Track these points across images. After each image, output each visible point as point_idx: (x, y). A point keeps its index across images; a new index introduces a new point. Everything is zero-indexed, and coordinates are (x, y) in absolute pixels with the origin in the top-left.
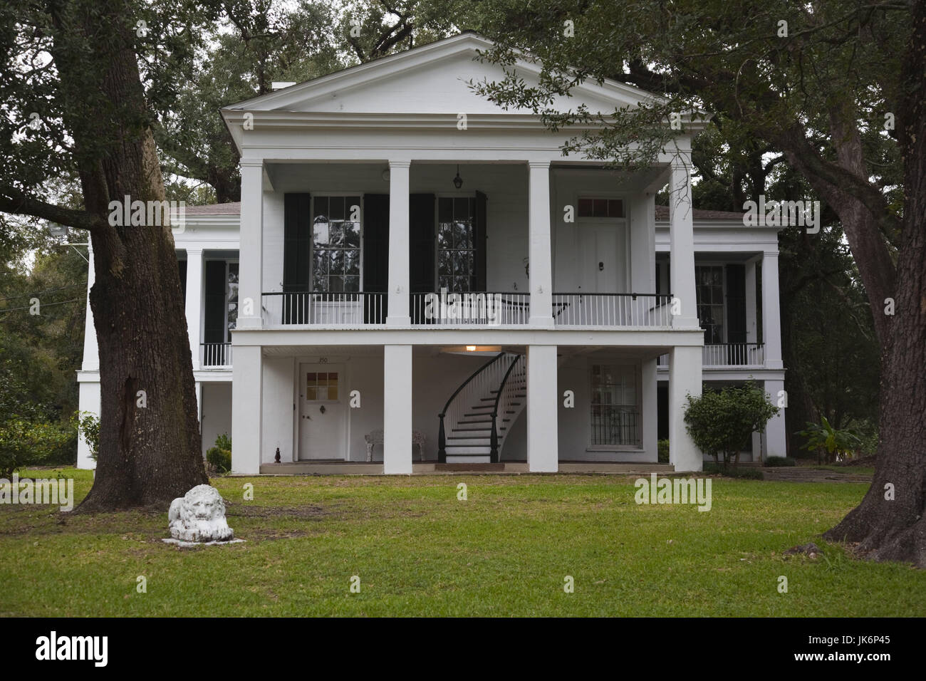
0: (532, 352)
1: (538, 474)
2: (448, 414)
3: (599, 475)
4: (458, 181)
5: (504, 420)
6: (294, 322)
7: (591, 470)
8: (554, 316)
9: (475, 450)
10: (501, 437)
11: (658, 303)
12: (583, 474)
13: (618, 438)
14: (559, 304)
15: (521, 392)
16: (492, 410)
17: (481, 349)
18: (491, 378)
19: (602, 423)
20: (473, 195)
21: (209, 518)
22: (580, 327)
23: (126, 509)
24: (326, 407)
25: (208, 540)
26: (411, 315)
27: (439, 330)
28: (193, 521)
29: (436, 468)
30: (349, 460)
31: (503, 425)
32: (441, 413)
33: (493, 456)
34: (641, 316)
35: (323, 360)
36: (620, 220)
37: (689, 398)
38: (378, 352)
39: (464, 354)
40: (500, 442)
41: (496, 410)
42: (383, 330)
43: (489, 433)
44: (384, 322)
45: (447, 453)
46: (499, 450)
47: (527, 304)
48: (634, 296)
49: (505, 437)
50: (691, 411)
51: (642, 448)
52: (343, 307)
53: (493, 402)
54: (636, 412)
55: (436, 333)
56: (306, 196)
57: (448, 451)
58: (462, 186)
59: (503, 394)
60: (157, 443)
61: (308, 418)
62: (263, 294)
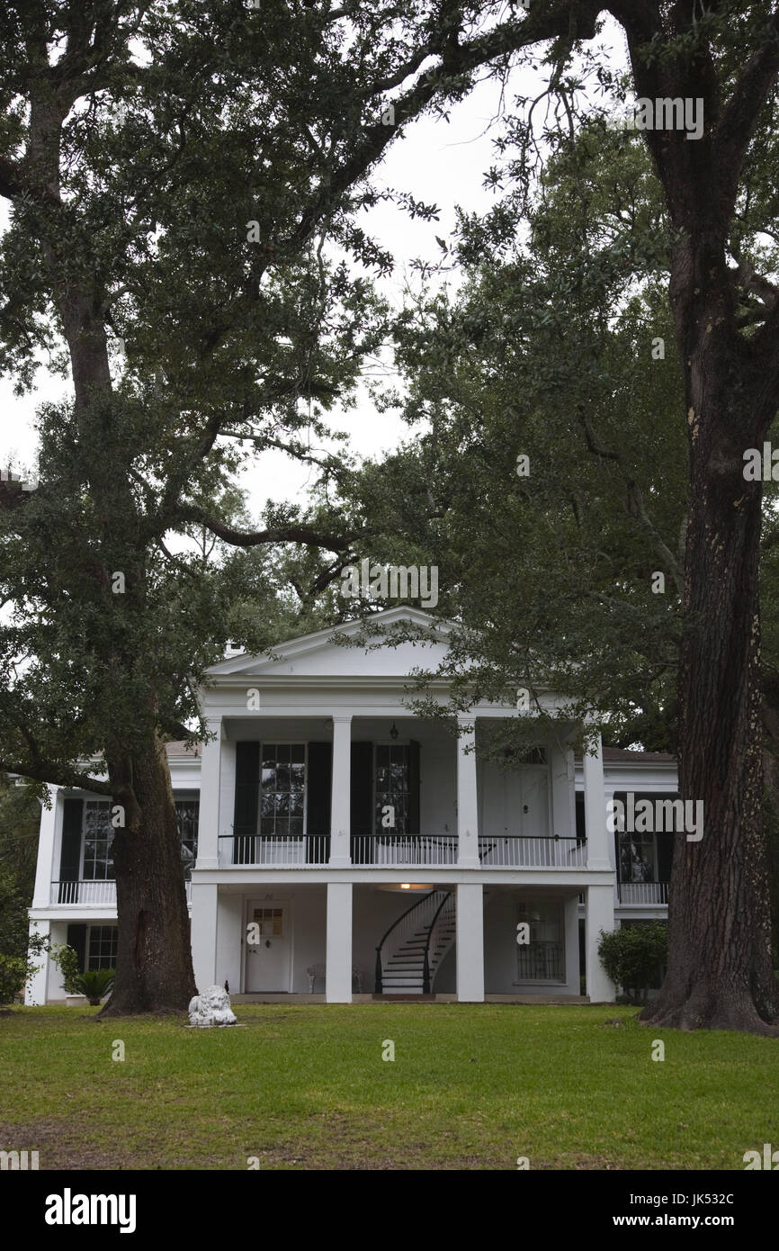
0: (460, 890)
1: (466, 1003)
2: (383, 948)
3: (520, 1004)
4: (394, 732)
5: (436, 954)
6: (247, 862)
7: (514, 1001)
8: (480, 856)
9: (411, 982)
10: (433, 970)
11: (578, 844)
12: (506, 1004)
13: (542, 973)
14: (485, 845)
15: (450, 928)
16: (424, 944)
17: (415, 887)
18: (423, 915)
19: (528, 958)
20: (408, 744)
21: (221, 1009)
22: (504, 867)
23: (139, 1013)
24: (270, 941)
25: (221, 1023)
26: (352, 855)
27: (377, 869)
28: (210, 1011)
29: (374, 998)
30: (291, 992)
31: (435, 958)
32: (378, 946)
33: (426, 987)
34: (563, 857)
35: (269, 898)
36: (542, 767)
37: (602, 934)
38: (322, 889)
39: (400, 891)
40: (431, 974)
41: (428, 945)
42: (326, 870)
43: (421, 966)
44: (327, 862)
45: (384, 984)
46: (431, 982)
47: (456, 845)
48: (557, 838)
49: (436, 970)
50: (604, 945)
51: (565, 983)
52: (290, 846)
53: (426, 937)
54: (560, 947)
55: (374, 873)
56: (256, 744)
57: (385, 982)
58: (399, 736)
59: (434, 931)
60: (162, 962)
61: (255, 951)
62: (220, 837)
